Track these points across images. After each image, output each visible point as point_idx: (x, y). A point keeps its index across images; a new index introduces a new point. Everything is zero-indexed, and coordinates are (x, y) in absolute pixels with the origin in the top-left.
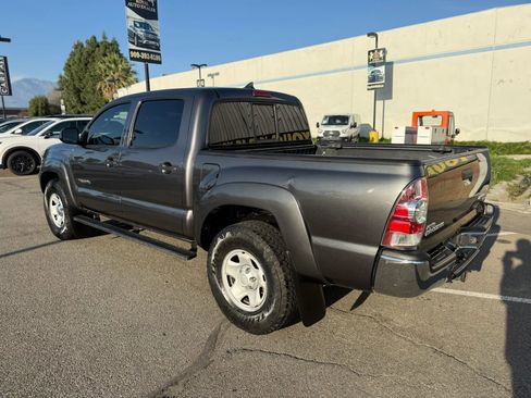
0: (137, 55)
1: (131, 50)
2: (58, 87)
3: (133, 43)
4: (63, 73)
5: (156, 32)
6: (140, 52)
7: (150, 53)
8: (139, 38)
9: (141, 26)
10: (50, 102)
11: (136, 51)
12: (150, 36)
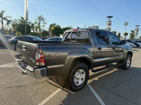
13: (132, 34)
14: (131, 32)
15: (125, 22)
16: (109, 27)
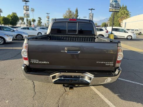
0: (112, 10)
1: (110, 9)
2: (109, 20)
3: (111, 7)
4: (111, 16)
5: (119, 3)
6: (112, 9)
7: (116, 9)
8: (113, 5)
9: (114, 2)
10: (106, 24)
11: (111, 9)
12: (117, 4)
13: (40, 21)
14: (39, 19)
15: (32, 8)
16: (27, 13)
